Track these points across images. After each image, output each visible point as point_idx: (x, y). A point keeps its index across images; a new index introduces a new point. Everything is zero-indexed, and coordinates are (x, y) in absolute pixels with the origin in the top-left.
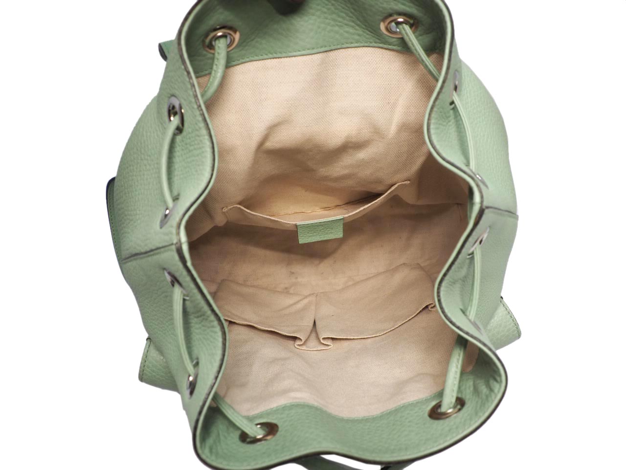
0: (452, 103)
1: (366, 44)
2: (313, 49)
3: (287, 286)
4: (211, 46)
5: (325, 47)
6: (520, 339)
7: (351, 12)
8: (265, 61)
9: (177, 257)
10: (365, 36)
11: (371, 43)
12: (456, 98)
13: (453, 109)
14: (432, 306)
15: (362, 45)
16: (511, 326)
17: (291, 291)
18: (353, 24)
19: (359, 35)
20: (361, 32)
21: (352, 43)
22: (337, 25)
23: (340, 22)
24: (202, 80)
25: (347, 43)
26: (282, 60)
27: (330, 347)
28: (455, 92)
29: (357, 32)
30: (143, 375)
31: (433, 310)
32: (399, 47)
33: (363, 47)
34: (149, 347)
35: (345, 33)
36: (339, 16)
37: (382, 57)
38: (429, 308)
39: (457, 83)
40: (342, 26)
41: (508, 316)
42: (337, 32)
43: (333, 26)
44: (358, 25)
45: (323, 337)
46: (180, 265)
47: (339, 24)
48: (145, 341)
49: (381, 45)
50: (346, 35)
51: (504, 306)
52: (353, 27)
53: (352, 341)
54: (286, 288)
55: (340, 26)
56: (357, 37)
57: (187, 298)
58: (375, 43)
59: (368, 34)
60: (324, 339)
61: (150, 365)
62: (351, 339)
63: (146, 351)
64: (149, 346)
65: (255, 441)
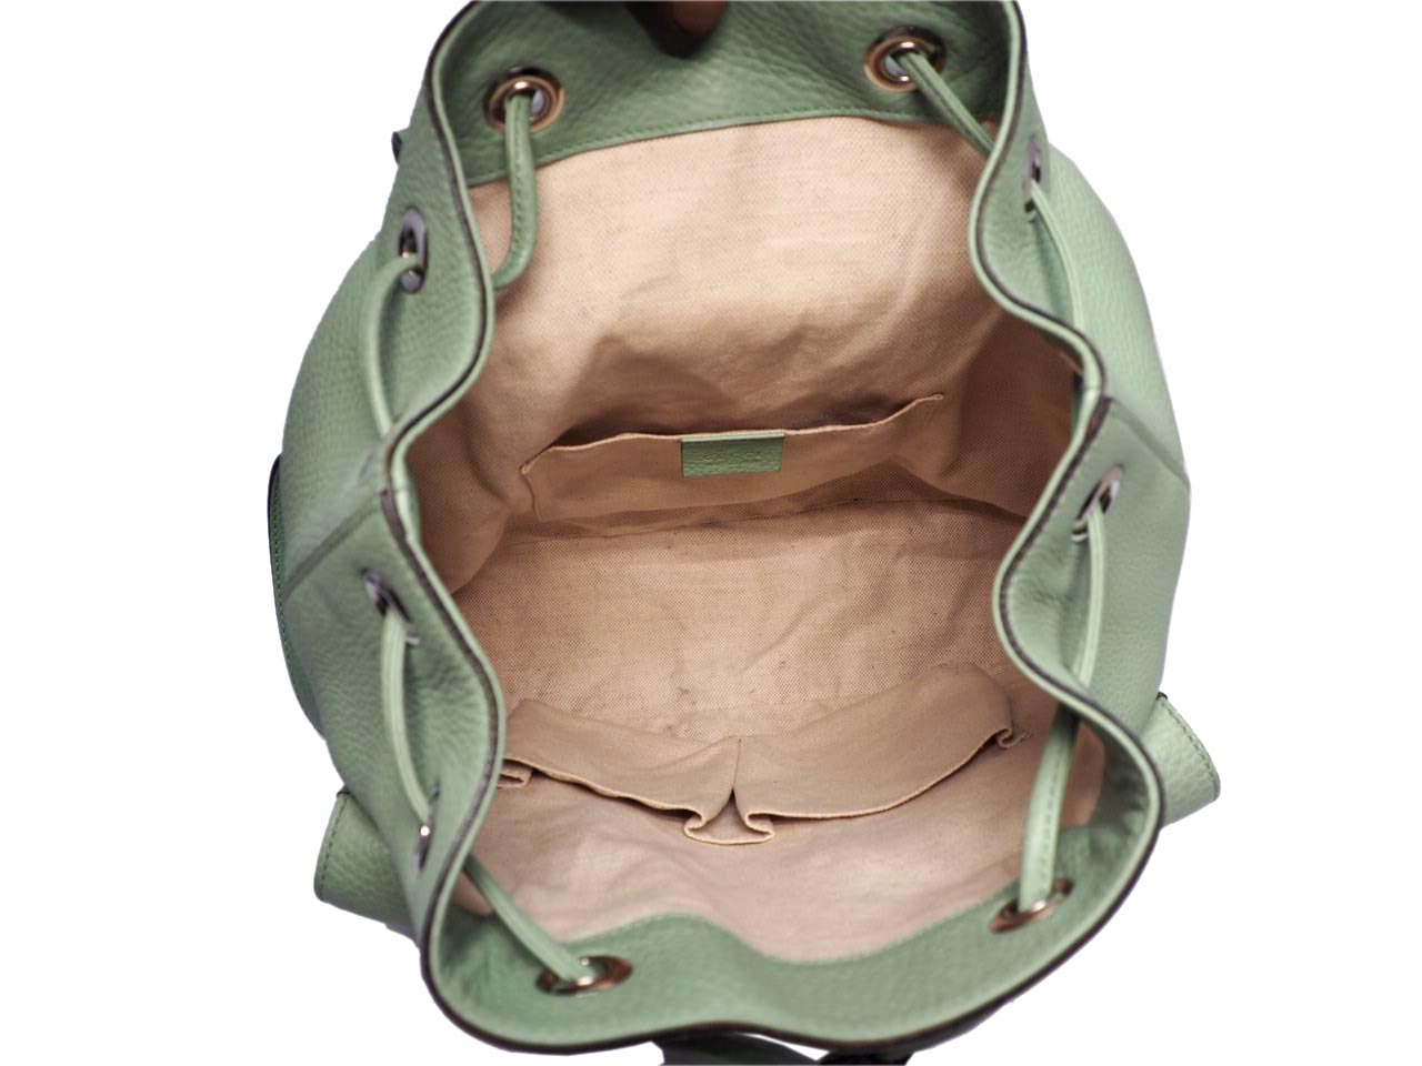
0: (1030, 206)
1: (837, 111)
2: (719, 117)
3: (671, 721)
4: (500, 115)
5: (747, 114)
6: (1218, 800)
7: (801, 43)
8: (617, 149)
9: (384, 528)
10: (832, 94)
11: (848, 107)
12: (1036, 193)
13: (1033, 222)
14: (1006, 736)
15: (827, 112)
16: (1192, 761)
17: (681, 734)
18: (806, 69)
19: (820, 91)
20: (825, 86)
21: (806, 109)
22: (773, 71)
23: (777, 64)
24: (478, 192)
25: (795, 109)
26: (654, 143)
27: (768, 837)
28: (1033, 183)
29: (815, 85)
30: (323, 878)
31: (1008, 746)
32: (906, 113)
33: (831, 116)
34: (341, 813)
35: (790, 88)
36: (774, 52)
37: (874, 137)
38: (1000, 742)
39: (1038, 163)
40: (784, 73)
41: (1185, 738)
42: (771, 86)
43: (763, 71)
44: (816, 70)
45: (751, 812)
46: (392, 544)
47: (775, 67)
48: (334, 799)
49: (868, 112)
50: (794, 92)
51: (1171, 713)
52: (805, 74)
53: (820, 823)
54: (670, 728)
55: (777, 73)
56: (816, 96)
57: (415, 641)
58: (857, 107)
59: (839, 89)
60: (753, 817)
61: (342, 854)
62: (815, 820)
63: (334, 821)
64: (342, 809)
65: (572, 989)
